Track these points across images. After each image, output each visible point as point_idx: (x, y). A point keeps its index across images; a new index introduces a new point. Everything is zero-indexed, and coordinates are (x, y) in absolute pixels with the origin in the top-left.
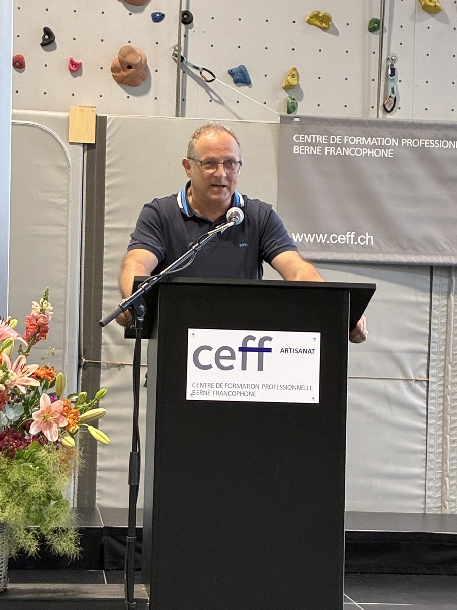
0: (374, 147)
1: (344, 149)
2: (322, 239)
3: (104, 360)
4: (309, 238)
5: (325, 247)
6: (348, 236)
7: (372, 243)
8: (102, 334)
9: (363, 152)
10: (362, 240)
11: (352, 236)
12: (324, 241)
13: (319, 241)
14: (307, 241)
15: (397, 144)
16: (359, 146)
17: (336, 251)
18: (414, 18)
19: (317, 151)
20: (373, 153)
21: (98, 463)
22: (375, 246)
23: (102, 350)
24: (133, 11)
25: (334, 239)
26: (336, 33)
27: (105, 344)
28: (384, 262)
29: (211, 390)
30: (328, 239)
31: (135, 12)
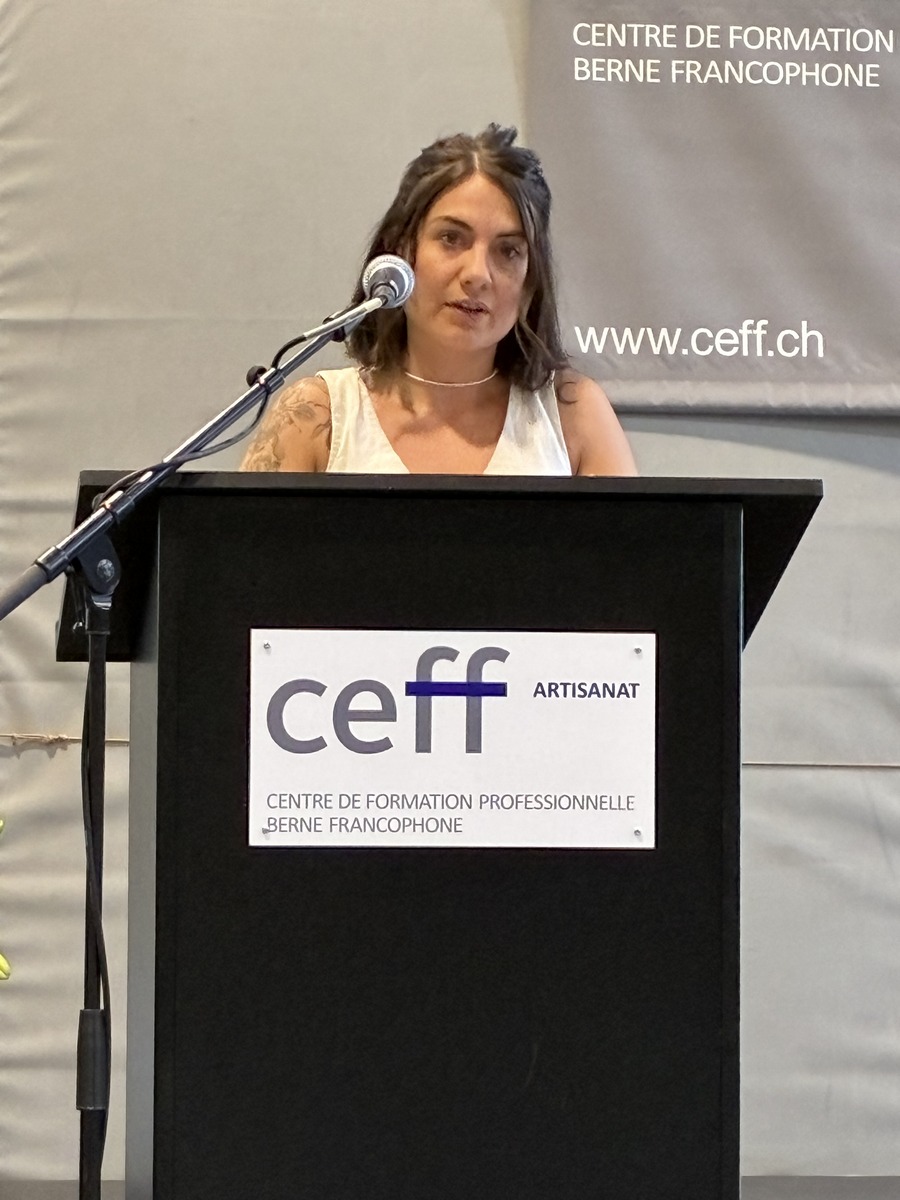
0: (821, 55)
1: (728, 64)
2: (666, 342)
3: (3, 728)
4: (628, 342)
5: (675, 367)
6: (745, 332)
7: (821, 354)
9: (786, 72)
10: (789, 343)
11: (759, 332)
12: (671, 350)
13: (656, 350)
14: (620, 350)
15: (890, 49)
16: (772, 54)
17: (712, 380)
19: (645, 72)
20: (819, 74)
22: (829, 362)
25: (703, 342)
28: (857, 409)
29: (325, 815)
30: (684, 342)
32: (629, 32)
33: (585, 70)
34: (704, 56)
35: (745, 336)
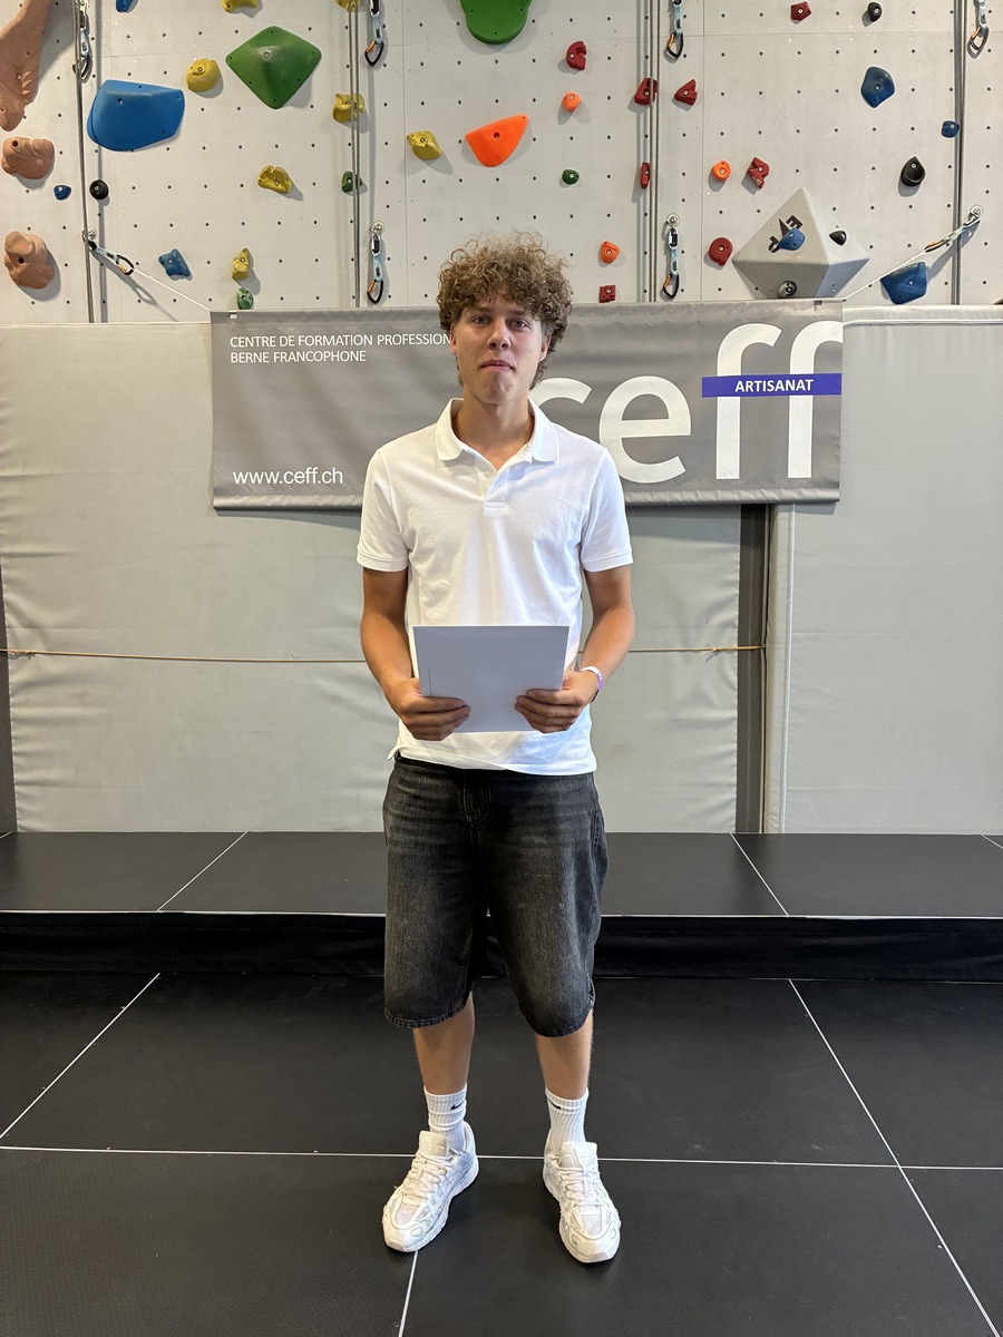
0: (340, 348)
1: (298, 353)
2: (273, 478)
3: (11, 648)
4: (256, 478)
5: (277, 489)
6: (308, 473)
7: (341, 481)
8: (6, 615)
9: (324, 356)
10: (327, 477)
11: (314, 473)
12: (275, 482)
13: (269, 482)
14: (253, 482)
15: (371, 343)
16: (318, 348)
17: (293, 494)
18: (404, 170)
19: (263, 358)
20: (339, 356)
21: (15, 776)
22: (345, 485)
23: (8, 636)
24: (30, 187)
25: (289, 477)
26: (299, 197)
27: (10, 627)
30: (281, 478)
31: (34, 188)
32: (255, 340)
33: (235, 358)
34: (287, 350)
35: (309, 474)
